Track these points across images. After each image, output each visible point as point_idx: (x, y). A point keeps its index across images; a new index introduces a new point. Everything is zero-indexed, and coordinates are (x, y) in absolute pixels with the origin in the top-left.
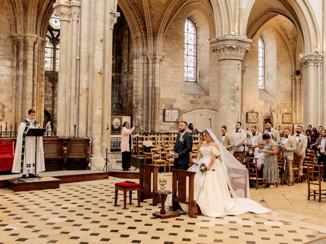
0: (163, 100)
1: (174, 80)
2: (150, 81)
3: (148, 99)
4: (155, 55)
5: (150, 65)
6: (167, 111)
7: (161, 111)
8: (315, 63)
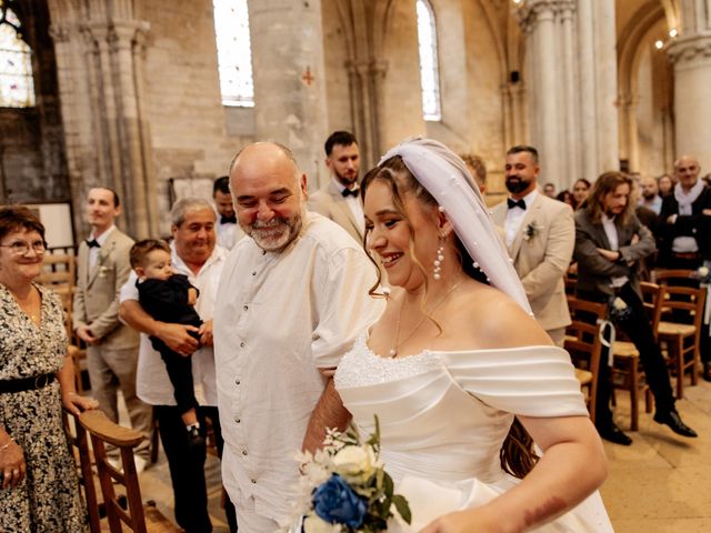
0: (162, 154)
1: (192, 101)
2: (110, 103)
3: (109, 155)
4: (111, 27)
5: (105, 57)
6: (178, 185)
7: (161, 186)
8: (555, 13)
